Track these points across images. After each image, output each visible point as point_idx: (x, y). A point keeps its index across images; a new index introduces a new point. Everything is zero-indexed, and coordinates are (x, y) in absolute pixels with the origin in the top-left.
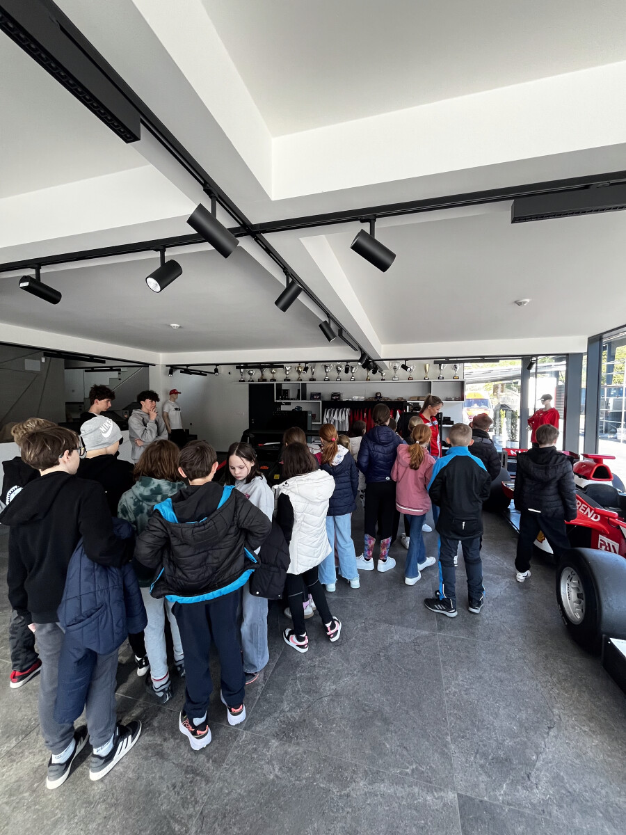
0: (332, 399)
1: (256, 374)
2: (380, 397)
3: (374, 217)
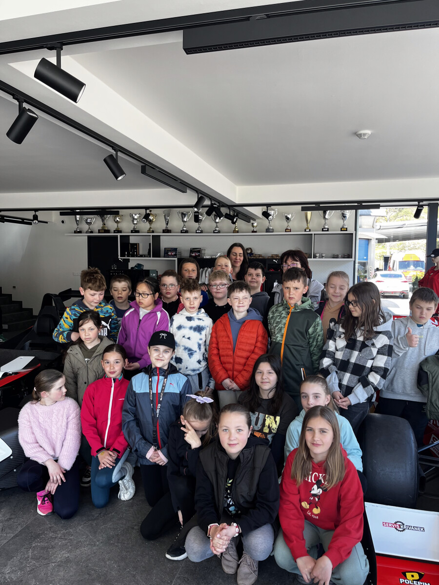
0: (191, 256)
1: (97, 223)
2: (251, 254)
3: (59, 45)
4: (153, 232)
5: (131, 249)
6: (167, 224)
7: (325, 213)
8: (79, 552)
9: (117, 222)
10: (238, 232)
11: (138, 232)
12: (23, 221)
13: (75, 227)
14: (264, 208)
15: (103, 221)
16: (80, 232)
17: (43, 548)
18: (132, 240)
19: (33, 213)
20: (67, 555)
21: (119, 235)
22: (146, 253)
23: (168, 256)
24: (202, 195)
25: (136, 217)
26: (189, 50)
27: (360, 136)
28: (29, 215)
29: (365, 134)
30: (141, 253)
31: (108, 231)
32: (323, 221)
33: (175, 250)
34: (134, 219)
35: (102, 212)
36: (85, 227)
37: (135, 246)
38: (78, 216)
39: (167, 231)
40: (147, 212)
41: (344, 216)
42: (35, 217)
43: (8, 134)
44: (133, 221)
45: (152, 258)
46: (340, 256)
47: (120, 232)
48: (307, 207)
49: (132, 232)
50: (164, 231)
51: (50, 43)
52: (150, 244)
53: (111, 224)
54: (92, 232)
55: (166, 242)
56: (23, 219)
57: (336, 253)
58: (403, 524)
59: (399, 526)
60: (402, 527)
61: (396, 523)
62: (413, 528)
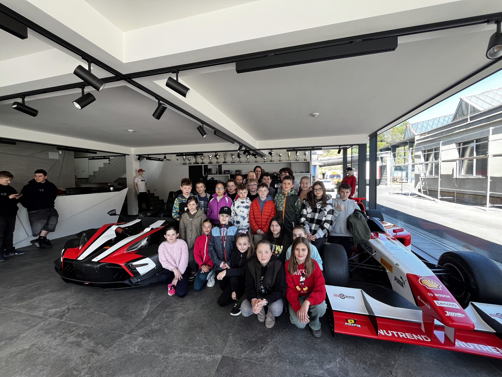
0: (236, 173)
1: (193, 160)
2: (264, 172)
3: (177, 71)
4: (218, 163)
5: (208, 171)
6: (225, 159)
7: (297, 153)
8: (189, 313)
9: (202, 159)
10: (257, 162)
11: (212, 163)
12: (159, 160)
13: (183, 162)
14: (270, 151)
15: (196, 159)
16: (185, 164)
17: (171, 312)
18: (209, 167)
19: (164, 155)
20: (182, 315)
21: (203, 165)
22: (216, 173)
23: (226, 174)
24: (241, 145)
25: (211, 157)
26: (239, 71)
27: (313, 116)
28: (162, 157)
29: (316, 115)
30: (213, 173)
31: (198, 163)
32: (296, 156)
33: (229, 171)
34: (210, 157)
35: (195, 154)
36: (187, 162)
37: (210, 170)
38: (184, 157)
39: (225, 162)
40: (216, 154)
41: (305, 154)
42: (165, 157)
43: (153, 115)
44: (209, 159)
45: (218, 175)
46: (304, 172)
47: (203, 163)
48: (289, 149)
49: (209, 163)
50: (223, 163)
51: (173, 70)
52: (217, 169)
53: (199, 160)
54: (191, 164)
55: (224, 168)
56: (159, 159)
57: (302, 171)
58: (344, 295)
59: (342, 296)
60: (343, 296)
61: (340, 295)
62: (348, 297)
